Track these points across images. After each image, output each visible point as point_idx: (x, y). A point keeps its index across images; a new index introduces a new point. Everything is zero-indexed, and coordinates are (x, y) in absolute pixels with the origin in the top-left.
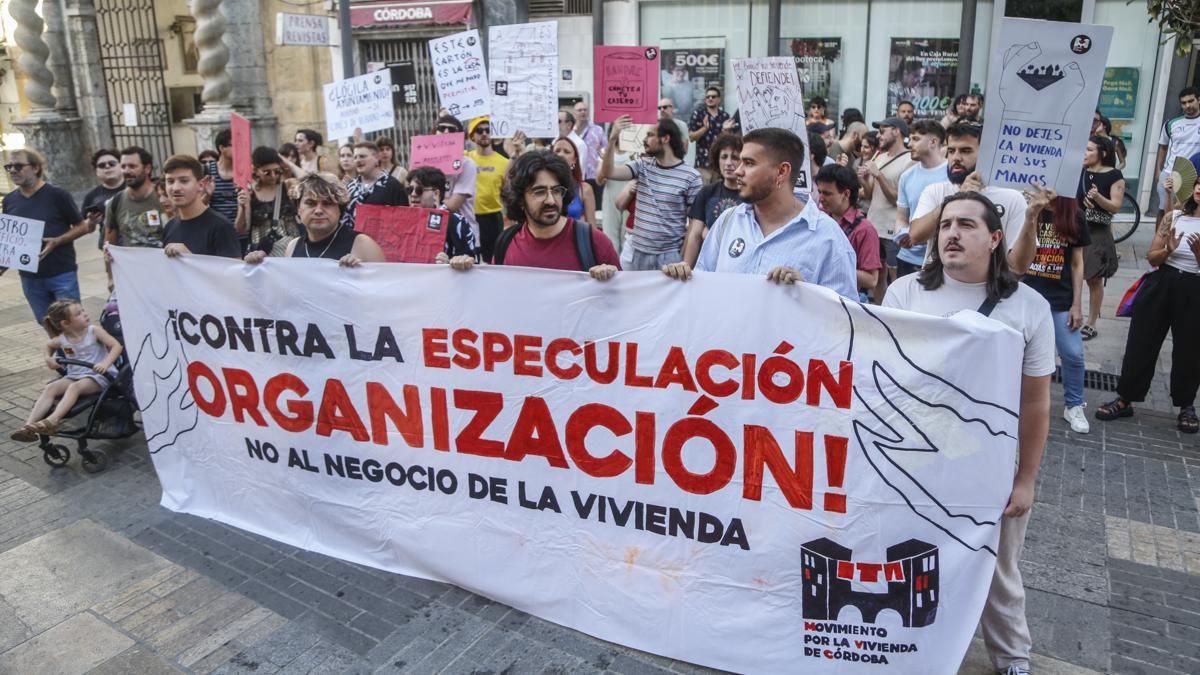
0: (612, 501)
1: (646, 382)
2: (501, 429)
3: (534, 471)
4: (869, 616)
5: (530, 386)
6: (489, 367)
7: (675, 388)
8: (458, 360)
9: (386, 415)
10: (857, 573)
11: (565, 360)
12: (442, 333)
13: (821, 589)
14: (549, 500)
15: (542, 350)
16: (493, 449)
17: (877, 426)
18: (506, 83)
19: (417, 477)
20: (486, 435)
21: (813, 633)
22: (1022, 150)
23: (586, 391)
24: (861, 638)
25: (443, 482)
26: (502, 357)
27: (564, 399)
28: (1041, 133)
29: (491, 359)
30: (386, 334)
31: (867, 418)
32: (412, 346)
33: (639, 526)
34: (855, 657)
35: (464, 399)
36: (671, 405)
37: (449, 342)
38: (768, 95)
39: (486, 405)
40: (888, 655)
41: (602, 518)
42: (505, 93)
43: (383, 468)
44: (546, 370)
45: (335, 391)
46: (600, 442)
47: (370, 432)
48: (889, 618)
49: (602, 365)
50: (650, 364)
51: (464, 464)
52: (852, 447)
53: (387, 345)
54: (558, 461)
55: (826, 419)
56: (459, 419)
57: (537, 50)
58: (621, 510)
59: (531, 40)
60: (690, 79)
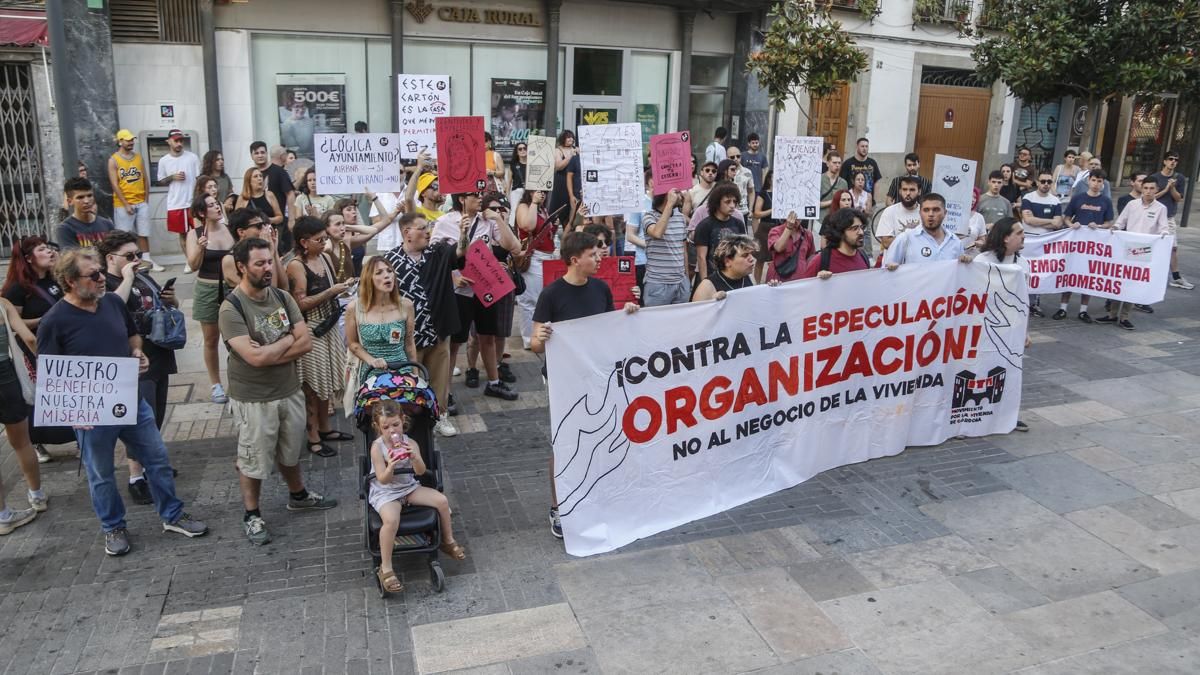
0: (892, 385)
1: (911, 320)
2: (839, 367)
3: (856, 381)
4: (977, 404)
5: (857, 336)
6: (836, 332)
7: (923, 320)
8: (822, 333)
9: (779, 382)
10: (976, 384)
11: (874, 317)
12: (813, 319)
14: (861, 395)
15: (863, 315)
16: (837, 378)
17: (992, 319)
18: (596, 172)
19: (793, 414)
20: (833, 372)
23: (884, 332)
24: (973, 412)
25: (806, 410)
26: (843, 324)
27: (870, 338)
29: (839, 325)
30: (784, 328)
31: (989, 316)
32: (796, 331)
33: (904, 393)
34: (969, 421)
35: (822, 355)
36: (919, 329)
37: (817, 323)
39: (832, 354)
40: (982, 417)
41: (887, 395)
42: (595, 180)
43: (772, 418)
44: (865, 326)
45: (750, 376)
46: (889, 356)
47: (767, 396)
48: (985, 402)
49: (891, 317)
50: (912, 312)
51: (817, 394)
52: (983, 329)
53: (784, 335)
54: (867, 372)
55: (975, 318)
56: (818, 367)
57: (623, 145)
58: (896, 388)
59: (617, 137)
60: (311, 116)
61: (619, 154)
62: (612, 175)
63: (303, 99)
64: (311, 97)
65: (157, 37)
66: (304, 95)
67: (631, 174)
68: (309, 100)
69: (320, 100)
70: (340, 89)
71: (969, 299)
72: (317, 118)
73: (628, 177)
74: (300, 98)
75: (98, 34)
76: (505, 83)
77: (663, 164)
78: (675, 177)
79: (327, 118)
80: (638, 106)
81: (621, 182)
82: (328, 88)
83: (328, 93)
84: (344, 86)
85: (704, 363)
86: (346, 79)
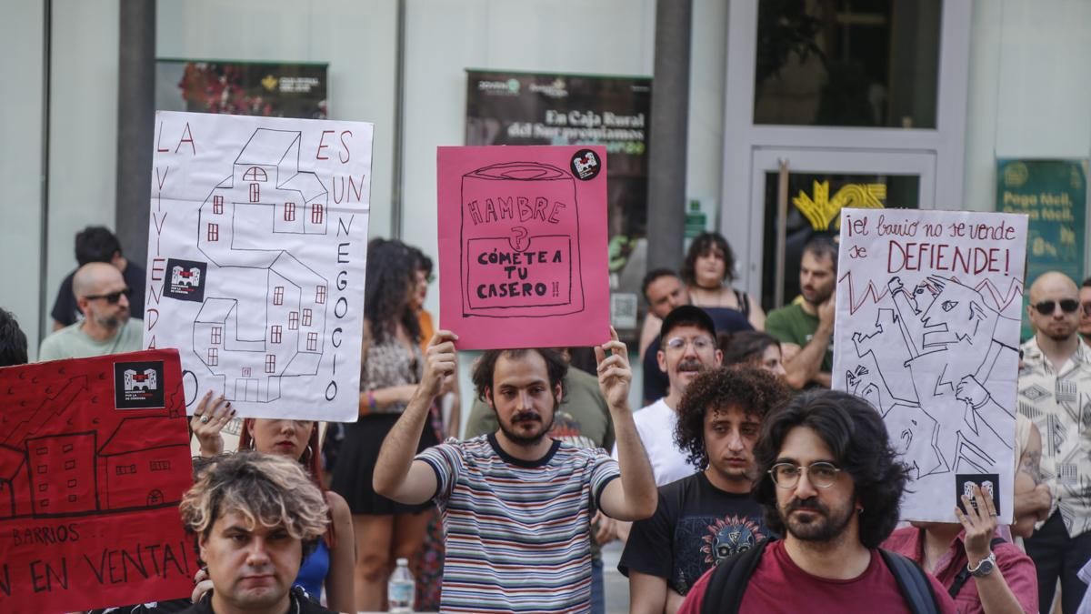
18: (203, 267)
38: (924, 299)
42: (196, 294)
57: (307, 190)
59: (290, 163)
61: (288, 217)
62: (254, 286)
67: (322, 290)
73: (309, 298)
76: (513, 86)
80: (1003, 165)
81: (283, 312)
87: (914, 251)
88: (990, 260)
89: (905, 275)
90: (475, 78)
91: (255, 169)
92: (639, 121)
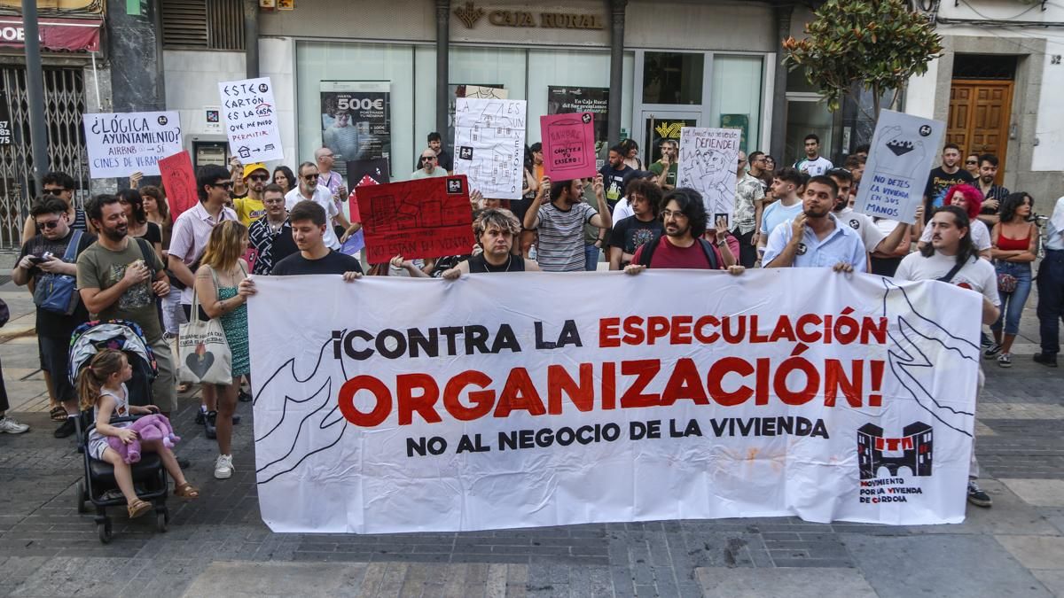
0: (739, 421)
1: (764, 339)
2: (657, 386)
3: (684, 410)
4: (894, 473)
5: (682, 351)
6: (651, 342)
7: (783, 341)
8: (627, 340)
9: (563, 392)
10: (886, 445)
11: (708, 330)
12: (616, 321)
13: (868, 458)
14: (693, 428)
15: (692, 325)
16: (652, 400)
17: (900, 353)
18: (472, 149)
19: (585, 435)
20: (646, 391)
21: (865, 488)
22: (884, 192)
23: (722, 350)
24: (893, 486)
25: (606, 433)
26: (661, 333)
27: (704, 357)
28: (897, 182)
29: (653, 335)
30: (570, 327)
31: (895, 349)
32: (589, 332)
33: (757, 434)
34: (888, 499)
35: (628, 368)
36: (780, 351)
37: (621, 327)
38: (707, 157)
39: (646, 369)
40: (907, 496)
41: (732, 433)
42: (470, 158)
43: (554, 434)
44: (694, 338)
45: (519, 378)
46: (731, 382)
47: (546, 406)
48: (904, 472)
49: (734, 331)
50: (767, 326)
51: (624, 416)
52: (886, 366)
53: (570, 334)
54: (702, 400)
55: (872, 351)
56: (624, 383)
57: (504, 123)
58: (745, 425)
59: (499, 114)
60: (354, 124)
61: (499, 132)
62: (489, 155)
63: (347, 107)
64: (355, 104)
65: (206, 45)
66: (348, 102)
67: (510, 156)
68: (352, 108)
69: (364, 107)
70: (385, 97)
71: (860, 323)
72: (361, 125)
73: (506, 159)
74: (343, 106)
75: (144, 40)
76: (564, 91)
77: (558, 148)
78: (573, 163)
79: (370, 126)
80: (722, 116)
81: (498, 163)
82: (373, 96)
83: (373, 101)
84: (388, 94)
85: (452, 351)
86: (391, 86)
87: (704, 141)
88: (728, 145)
89: (701, 149)
90: (551, 88)
91: (488, 116)
92: (605, 103)
